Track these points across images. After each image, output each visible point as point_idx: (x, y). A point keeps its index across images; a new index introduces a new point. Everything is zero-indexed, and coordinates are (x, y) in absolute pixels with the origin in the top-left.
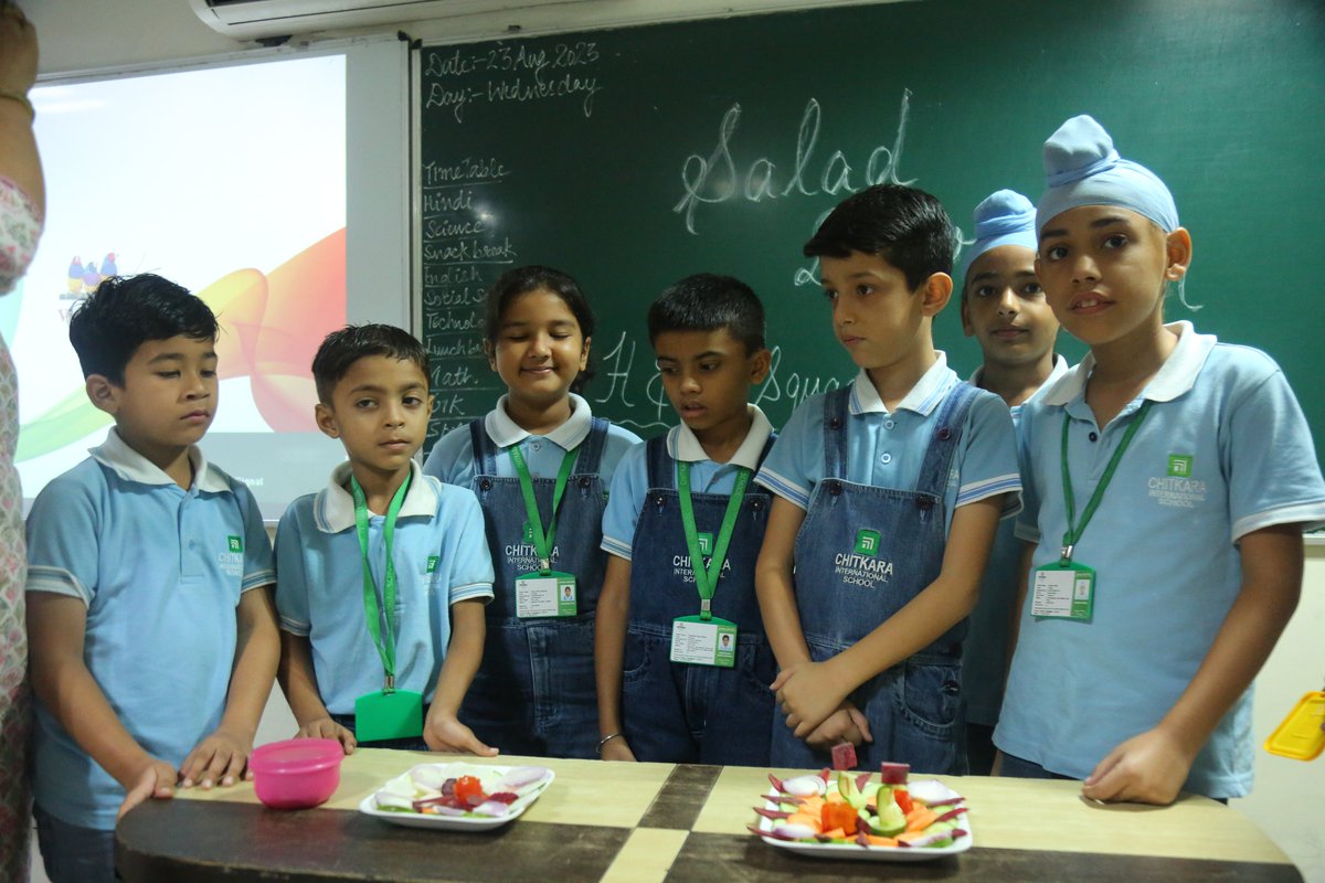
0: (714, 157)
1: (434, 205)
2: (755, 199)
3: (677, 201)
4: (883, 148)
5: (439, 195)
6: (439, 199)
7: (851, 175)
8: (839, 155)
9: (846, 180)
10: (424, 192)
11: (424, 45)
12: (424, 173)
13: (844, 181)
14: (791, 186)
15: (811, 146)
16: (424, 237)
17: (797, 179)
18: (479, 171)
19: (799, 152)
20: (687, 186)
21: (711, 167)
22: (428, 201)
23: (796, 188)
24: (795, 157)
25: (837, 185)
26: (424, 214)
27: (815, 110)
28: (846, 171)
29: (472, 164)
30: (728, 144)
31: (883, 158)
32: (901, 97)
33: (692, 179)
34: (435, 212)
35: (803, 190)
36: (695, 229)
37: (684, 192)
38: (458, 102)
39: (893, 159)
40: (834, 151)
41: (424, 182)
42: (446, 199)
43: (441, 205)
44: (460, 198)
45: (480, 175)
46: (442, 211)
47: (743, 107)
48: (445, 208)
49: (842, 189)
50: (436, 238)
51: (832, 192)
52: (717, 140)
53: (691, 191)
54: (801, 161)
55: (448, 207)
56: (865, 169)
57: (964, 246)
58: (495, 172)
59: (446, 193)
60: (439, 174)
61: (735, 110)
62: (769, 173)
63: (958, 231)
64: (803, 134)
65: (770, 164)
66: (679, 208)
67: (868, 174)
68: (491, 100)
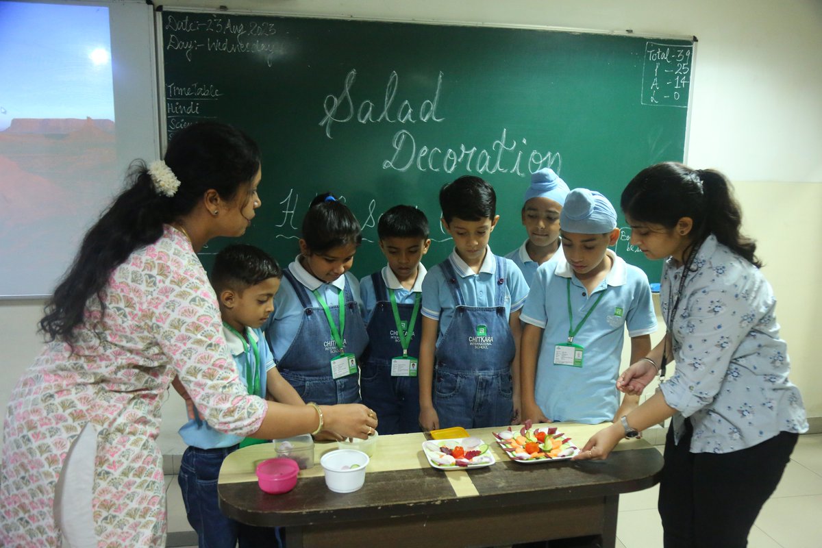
0: (342, 97)
1: (174, 110)
2: (363, 122)
3: (321, 119)
4: (428, 101)
5: (177, 103)
6: (178, 106)
7: (412, 113)
8: (406, 102)
9: (410, 116)
10: (167, 101)
11: (164, 9)
12: (167, 90)
13: (408, 116)
14: (382, 116)
15: (393, 96)
16: (168, 128)
17: (385, 113)
18: (203, 92)
19: (386, 99)
20: (326, 111)
21: (340, 102)
22: (170, 107)
23: (384, 118)
24: (384, 102)
25: (405, 118)
26: (168, 115)
27: (395, 78)
28: (410, 111)
29: (199, 86)
30: (349, 91)
31: (428, 106)
32: (438, 76)
33: (329, 109)
34: (175, 114)
35: (388, 119)
36: (331, 135)
37: (325, 115)
38: (188, 49)
39: (433, 107)
40: (404, 101)
41: (167, 95)
42: (182, 107)
43: (179, 110)
44: (191, 107)
45: (204, 94)
46: (180, 114)
47: (357, 71)
48: (182, 112)
49: (408, 120)
50: (176, 129)
51: (403, 121)
52: (343, 88)
53: (329, 115)
54: (387, 103)
55: (183, 111)
56: (419, 111)
57: (465, 154)
58: (213, 93)
59: (181, 103)
60: (177, 91)
61: (353, 72)
62: (371, 108)
63: (463, 146)
64: (389, 90)
65: (371, 104)
66: (322, 123)
67: (421, 113)
68: (210, 49)
